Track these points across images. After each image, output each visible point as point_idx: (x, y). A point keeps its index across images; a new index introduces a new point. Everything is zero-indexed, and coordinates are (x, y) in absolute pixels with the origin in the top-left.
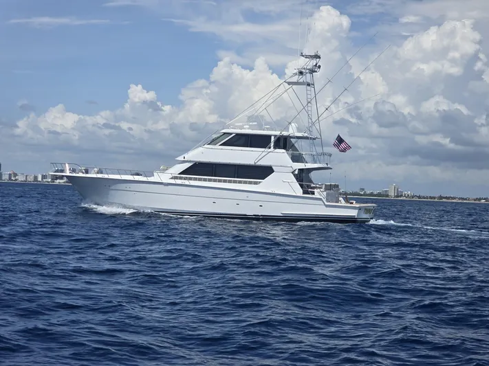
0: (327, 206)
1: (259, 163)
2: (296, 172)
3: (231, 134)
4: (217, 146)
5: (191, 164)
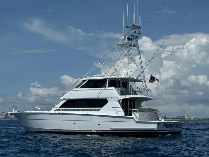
0: (137, 122)
1: (99, 97)
2: (121, 101)
3: (86, 80)
4: (79, 89)
5: (65, 101)
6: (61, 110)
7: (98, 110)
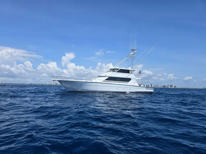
2: (137, 80)
3: (119, 69)
4: (116, 72)
5: (108, 77)
6: (105, 81)
7: (127, 83)
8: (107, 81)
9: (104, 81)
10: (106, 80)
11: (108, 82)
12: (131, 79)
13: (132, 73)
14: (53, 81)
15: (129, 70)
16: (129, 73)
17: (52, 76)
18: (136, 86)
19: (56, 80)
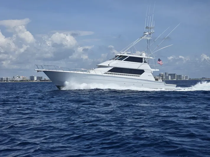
1: (139, 69)
3: (127, 56)
4: (123, 61)
5: (112, 68)
6: (109, 73)
7: (138, 76)
8: (110, 74)
9: (106, 73)
10: (109, 71)
11: (112, 74)
12: (145, 71)
13: (145, 62)
14: (38, 71)
15: (142, 58)
16: (142, 62)
17: (37, 65)
18: (151, 81)
19: (41, 71)
